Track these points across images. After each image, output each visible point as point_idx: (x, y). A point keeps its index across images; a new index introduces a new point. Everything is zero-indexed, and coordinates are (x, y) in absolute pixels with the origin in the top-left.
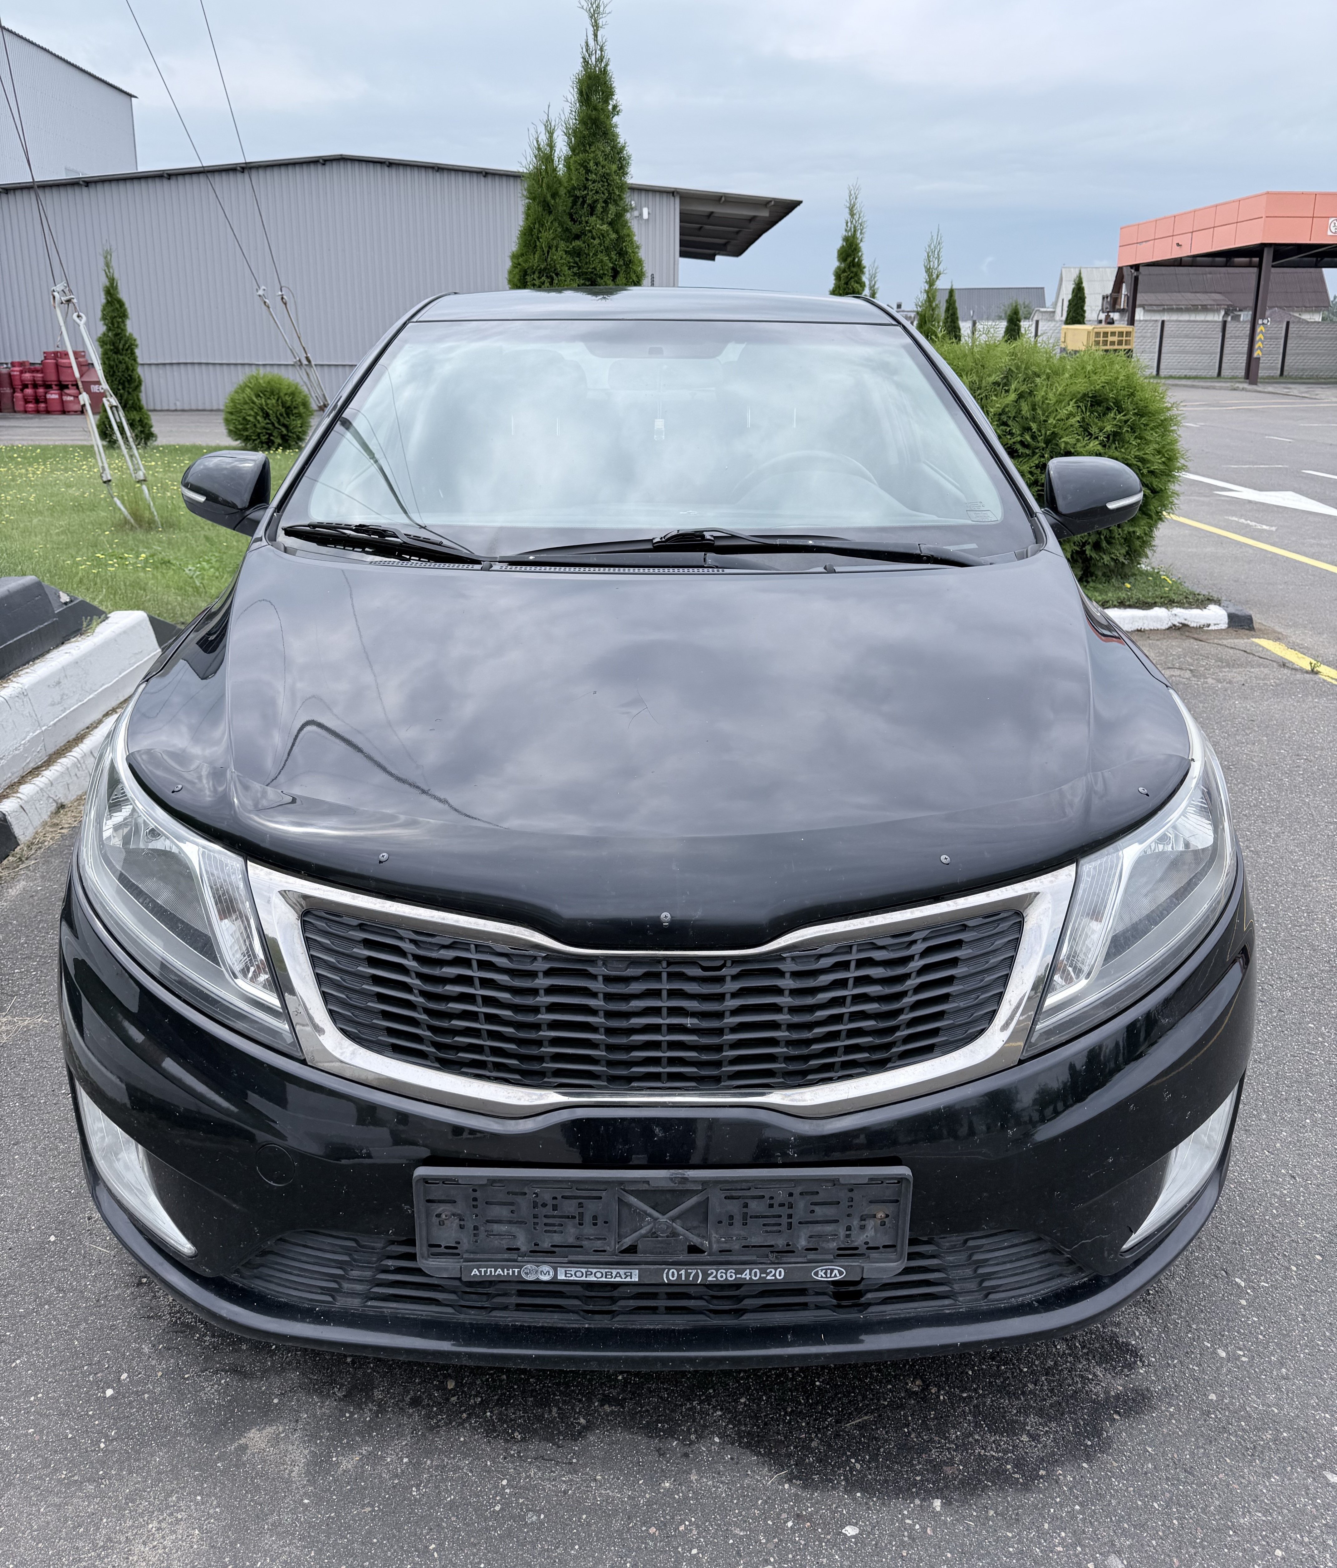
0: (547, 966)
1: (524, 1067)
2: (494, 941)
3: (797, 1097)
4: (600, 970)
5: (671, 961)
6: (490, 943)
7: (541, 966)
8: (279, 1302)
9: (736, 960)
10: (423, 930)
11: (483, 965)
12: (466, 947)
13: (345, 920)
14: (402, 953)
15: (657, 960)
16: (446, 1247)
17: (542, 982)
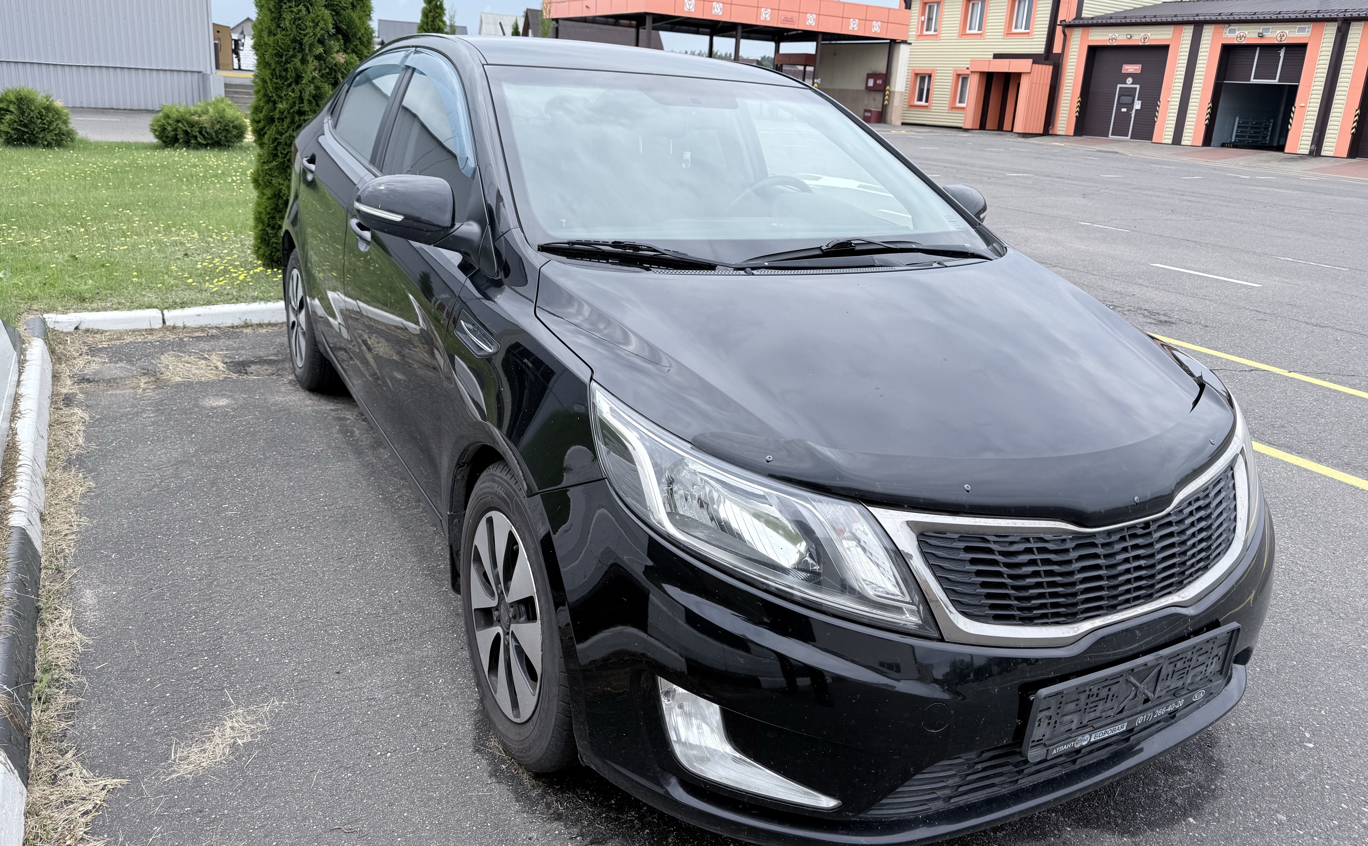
0: (1073, 544)
1: (1069, 611)
2: (1044, 533)
3: (1182, 595)
4: (1099, 541)
5: (1129, 528)
6: (1042, 535)
7: (1070, 545)
8: (893, 821)
9: (1155, 521)
10: (1001, 534)
11: (1042, 550)
12: (1027, 540)
13: (948, 535)
14: (990, 551)
15: (1122, 529)
16: (1038, 741)
17: (1073, 555)
